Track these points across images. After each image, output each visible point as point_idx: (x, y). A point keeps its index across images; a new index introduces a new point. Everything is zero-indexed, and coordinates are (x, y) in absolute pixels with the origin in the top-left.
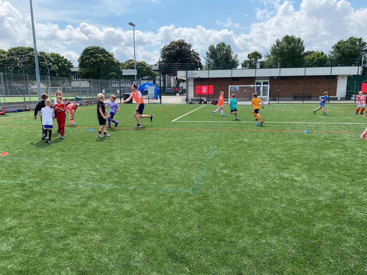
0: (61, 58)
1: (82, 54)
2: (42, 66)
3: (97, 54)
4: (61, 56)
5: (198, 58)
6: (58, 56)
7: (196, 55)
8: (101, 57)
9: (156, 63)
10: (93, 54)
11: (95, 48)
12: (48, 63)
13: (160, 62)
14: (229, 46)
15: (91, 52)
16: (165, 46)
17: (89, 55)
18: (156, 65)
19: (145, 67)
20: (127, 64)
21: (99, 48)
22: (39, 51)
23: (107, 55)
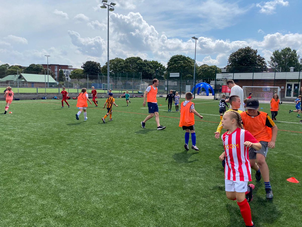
0: (158, 64)
1: (169, 61)
2: (143, 70)
3: (179, 61)
4: (159, 63)
5: (264, 62)
6: (156, 63)
7: (261, 60)
8: (182, 63)
9: (225, 67)
10: (176, 60)
11: (179, 56)
12: (148, 68)
13: (228, 66)
14: (294, 51)
15: (175, 60)
16: (233, 53)
17: (174, 62)
18: (225, 68)
19: (214, 70)
20: (200, 68)
21: (181, 56)
22: (144, 60)
23: (187, 61)
